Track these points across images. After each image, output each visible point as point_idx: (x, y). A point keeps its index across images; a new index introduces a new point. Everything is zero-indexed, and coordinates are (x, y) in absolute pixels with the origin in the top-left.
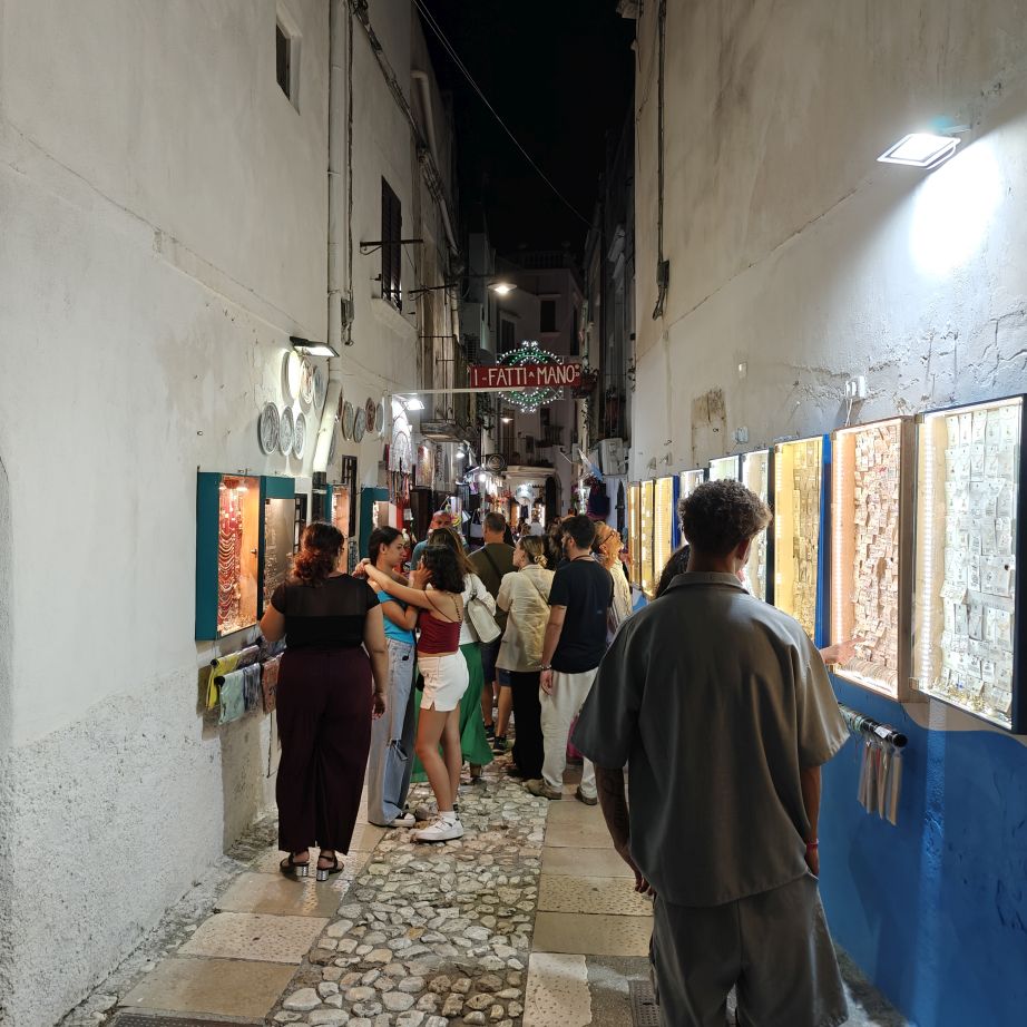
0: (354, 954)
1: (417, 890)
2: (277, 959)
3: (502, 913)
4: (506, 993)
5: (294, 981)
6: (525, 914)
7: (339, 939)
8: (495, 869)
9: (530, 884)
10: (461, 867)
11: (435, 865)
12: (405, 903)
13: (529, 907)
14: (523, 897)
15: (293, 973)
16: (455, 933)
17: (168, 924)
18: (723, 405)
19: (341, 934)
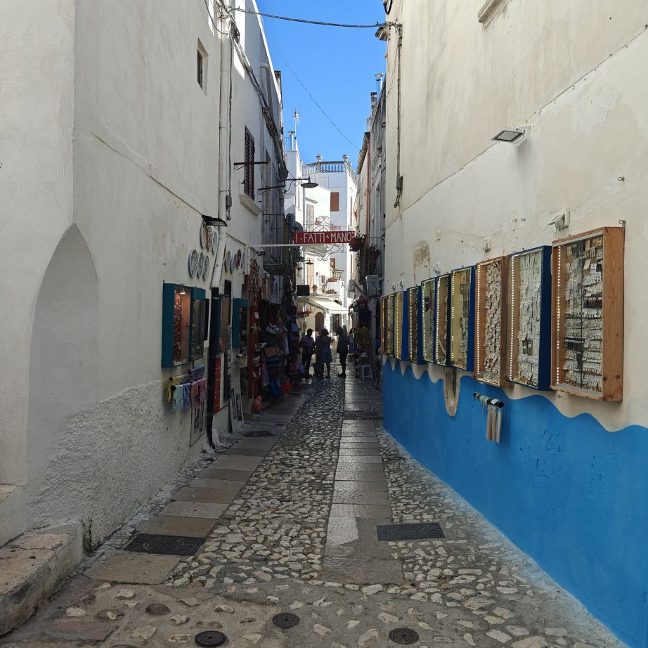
0: (243, 516)
1: (271, 495)
2: (206, 517)
3: (315, 504)
4: (318, 530)
5: (216, 524)
6: (326, 505)
7: (235, 511)
8: (310, 488)
9: (328, 494)
10: (292, 487)
11: (280, 486)
12: (265, 499)
13: (328, 502)
14: (325, 498)
15: (215, 522)
16: (292, 510)
17: (151, 504)
18: (429, 253)
19: (236, 509)
